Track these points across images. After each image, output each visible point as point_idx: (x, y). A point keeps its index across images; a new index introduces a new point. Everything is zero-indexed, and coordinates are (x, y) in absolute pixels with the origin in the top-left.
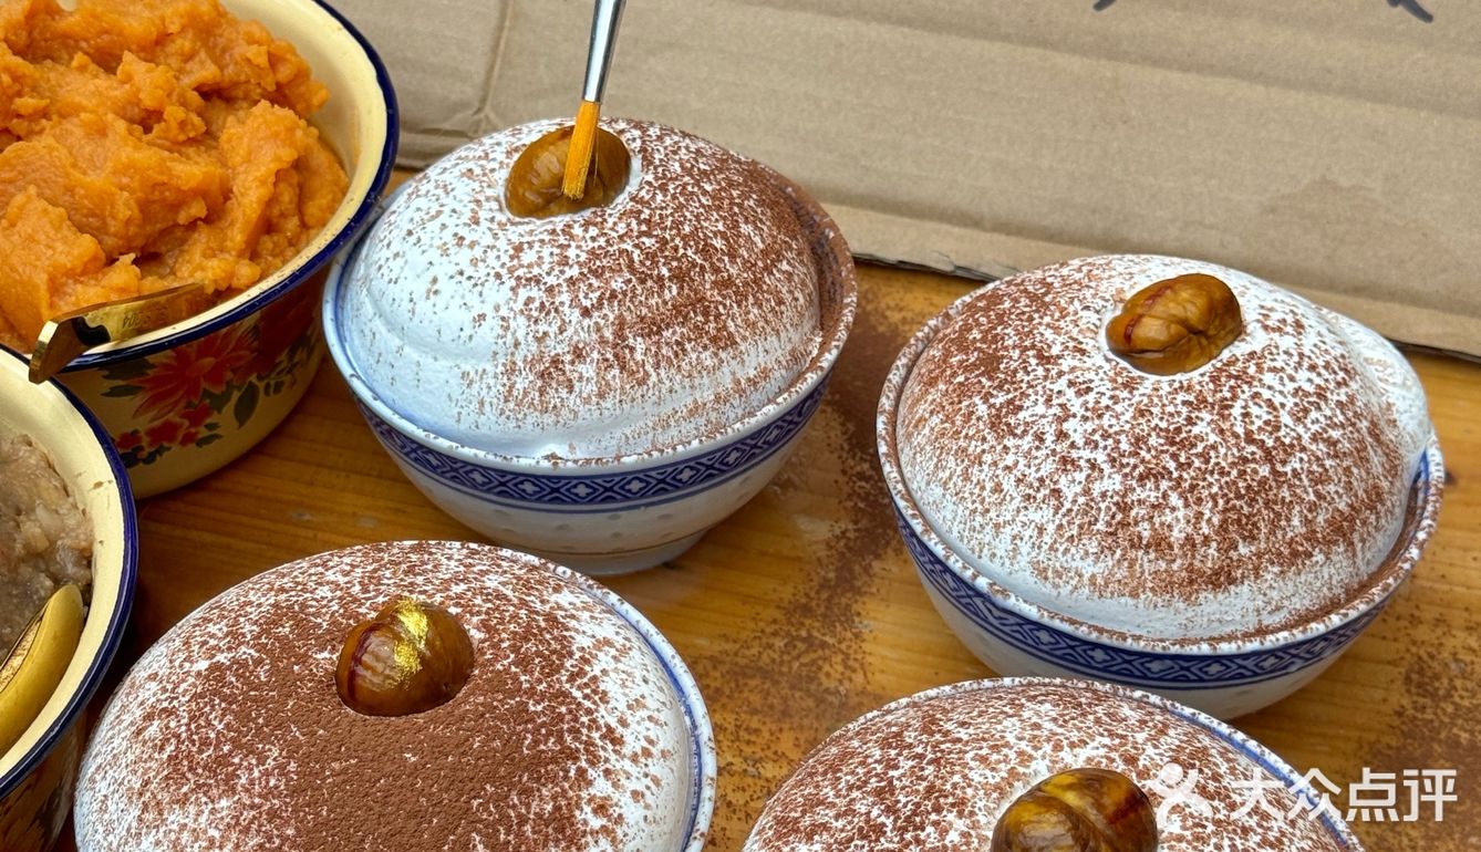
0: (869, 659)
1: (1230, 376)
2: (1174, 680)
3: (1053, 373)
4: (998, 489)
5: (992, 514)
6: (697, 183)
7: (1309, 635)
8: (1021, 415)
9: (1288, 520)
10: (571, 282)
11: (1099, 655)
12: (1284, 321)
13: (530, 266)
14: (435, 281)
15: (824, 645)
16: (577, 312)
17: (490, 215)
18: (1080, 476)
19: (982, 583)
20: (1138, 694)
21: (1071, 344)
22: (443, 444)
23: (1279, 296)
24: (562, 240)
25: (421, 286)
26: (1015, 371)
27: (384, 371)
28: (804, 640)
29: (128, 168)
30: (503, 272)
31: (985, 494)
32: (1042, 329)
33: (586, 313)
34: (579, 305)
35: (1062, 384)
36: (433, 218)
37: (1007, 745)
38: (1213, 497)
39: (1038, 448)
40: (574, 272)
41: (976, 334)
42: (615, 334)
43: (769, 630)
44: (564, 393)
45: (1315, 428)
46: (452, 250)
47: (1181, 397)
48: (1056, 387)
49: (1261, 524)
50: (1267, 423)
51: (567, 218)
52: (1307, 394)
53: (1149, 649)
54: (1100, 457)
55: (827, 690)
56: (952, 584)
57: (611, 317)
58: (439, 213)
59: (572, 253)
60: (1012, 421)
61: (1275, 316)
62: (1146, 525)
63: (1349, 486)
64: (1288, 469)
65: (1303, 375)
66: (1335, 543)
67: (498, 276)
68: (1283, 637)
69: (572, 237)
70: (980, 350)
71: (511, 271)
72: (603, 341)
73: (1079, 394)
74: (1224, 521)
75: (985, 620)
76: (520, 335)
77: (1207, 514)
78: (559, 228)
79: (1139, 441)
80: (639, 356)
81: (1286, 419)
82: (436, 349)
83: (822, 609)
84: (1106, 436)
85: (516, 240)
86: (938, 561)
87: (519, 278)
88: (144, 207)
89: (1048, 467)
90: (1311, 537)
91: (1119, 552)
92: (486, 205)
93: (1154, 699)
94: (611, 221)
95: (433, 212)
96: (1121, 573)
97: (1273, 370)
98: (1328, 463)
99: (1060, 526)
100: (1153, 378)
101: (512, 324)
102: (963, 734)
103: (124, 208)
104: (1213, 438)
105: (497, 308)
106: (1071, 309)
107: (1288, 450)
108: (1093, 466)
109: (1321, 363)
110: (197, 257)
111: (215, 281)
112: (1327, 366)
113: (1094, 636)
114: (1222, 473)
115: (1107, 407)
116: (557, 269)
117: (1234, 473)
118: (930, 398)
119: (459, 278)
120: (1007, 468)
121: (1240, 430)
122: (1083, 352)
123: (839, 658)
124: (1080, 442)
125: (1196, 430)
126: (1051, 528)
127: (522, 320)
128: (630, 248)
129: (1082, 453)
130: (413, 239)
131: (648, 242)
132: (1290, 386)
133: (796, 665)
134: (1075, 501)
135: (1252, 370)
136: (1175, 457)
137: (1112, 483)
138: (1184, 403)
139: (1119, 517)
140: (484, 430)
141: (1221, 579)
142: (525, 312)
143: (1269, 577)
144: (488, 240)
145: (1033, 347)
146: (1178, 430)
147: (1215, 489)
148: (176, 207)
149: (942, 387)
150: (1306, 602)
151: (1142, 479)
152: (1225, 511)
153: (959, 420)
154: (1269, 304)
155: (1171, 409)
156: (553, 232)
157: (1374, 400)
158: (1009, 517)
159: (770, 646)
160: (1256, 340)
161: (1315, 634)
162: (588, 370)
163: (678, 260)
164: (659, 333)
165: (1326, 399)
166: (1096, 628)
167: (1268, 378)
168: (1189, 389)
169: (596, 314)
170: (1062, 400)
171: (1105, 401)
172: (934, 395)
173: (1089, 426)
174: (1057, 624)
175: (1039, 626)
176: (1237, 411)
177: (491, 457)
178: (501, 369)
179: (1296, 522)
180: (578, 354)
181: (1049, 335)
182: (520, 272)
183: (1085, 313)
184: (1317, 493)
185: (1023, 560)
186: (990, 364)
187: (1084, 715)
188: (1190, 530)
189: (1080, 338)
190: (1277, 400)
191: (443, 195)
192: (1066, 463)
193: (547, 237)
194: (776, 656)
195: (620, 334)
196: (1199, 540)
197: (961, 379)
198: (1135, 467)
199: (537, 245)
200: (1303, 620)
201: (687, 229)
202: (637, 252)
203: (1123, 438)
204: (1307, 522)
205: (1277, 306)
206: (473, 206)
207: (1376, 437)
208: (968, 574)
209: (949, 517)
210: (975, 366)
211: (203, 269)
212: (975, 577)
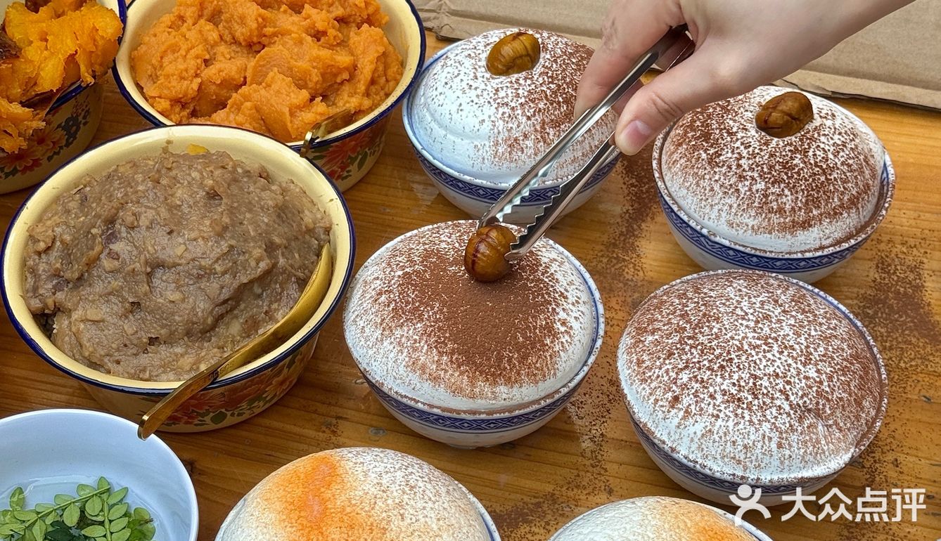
0: (644, 266)
1: (807, 139)
2: (786, 269)
3: (734, 139)
4: (712, 189)
5: (710, 201)
6: (569, 59)
7: (842, 248)
8: (721, 158)
9: (833, 199)
10: (522, 104)
11: (755, 259)
12: (827, 114)
13: (503, 98)
14: (461, 105)
15: (624, 260)
16: (525, 118)
17: (482, 75)
18: (747, 183)
19: (705, 231)
20: (774, 275)
21: (741, 127)
22: (467, 178)
23: (825, 103)
24: (516, 86)
25: (454, 108)
26: (718, 139)
27: (438, 146)
28: (615, 258)
29: (318, 58)
30: (491, 101)
31: (706, 192)
32: (728, 120)
33: (529, 118)
34: (526, 115)
35: (738, 144)
36: (456, 77)
37: (731, 298)
38: (802, 190)
39: (729, 172)
40: (523, 100)
41: (698, 123)
42: (541, 127)
43: (599, 254)
44: (520, 154)
45: (843, 159)
46: (467, 91)
47: (787, 148)
48: (736, 145)
49: (822, 201)
50: (823, 158)
51: (516, 76)
52: (838, 145)
53: (776, 257)
54: (756, 175)
55: (628, 280)
56: (690, 232)
57: (539, 120)
58: (459, 74)
59: (520, 92)
60: (718, 161)
61: (824, 112)
62: (775, 203)
63: (857, 184)
64: (832, 177)
65: (836, 137)
66: (852, 208)
67: (489, 102)
68: (831, 250)
69: (520, 84)
70: (701, 130)
71: (495, 100)
72: (536, 130)
73: (745, 148)
74: (807, 201)
75: (705, 247)
76: (500, 129)
77: (800, 198)
78: (514, 80)
79: (771, 167)
80: (551, 137)
81: (831, 156)
82: (462, 135)
83: (621, 245)
84: (757, 166)
85: (496, 87)
86: (685, 222)
87: (498, 103)
88: (323, 75)
89: (733, 180)
90: (842, 206)
91: (764, 215)
92: (479, 70)
93: (781, 276)
94: (536, 77)
95: (456, 74)
96: (765, 224)
97: (824, 135)
98: (848, 174)
99: (739, 205)
100: (776, 139)
101: (497, 124)
102: (712, 294)
103: (315, 77)
104: (802, 165)
105: (490, 117)
106: (740, 111)
107: (832, 169)
108: (753, 178)
109: (843, 131)
110: (346, 97)
111: (355, 108)
112: (846, 133)
113: (753, 252)
114: (806, 180)
115: (758, 154)
116: (515, 99)
117: (811, 180)
118: (679, 151)
119: (471, 103)
120: (716, 181)
121: (812, 162)
122: (746, 130)
123: (632, 265)
124: (747, 169)
125: (794, 162)
126: (735, 205)
127: (501, 122)
128: (545, 89)
129: (748, 173)
130: (448, 86)
131: (553, 86)
132: (832, 142)
133: (613, 269)
134: (745, 194)
135: (816, 136)
136: (786, 174)
137: (761, 186)
138: (789, 151)
139: (764, 200)
140: (485, 171)
141: (806, 225)
142: (502, 118)
143: (825, 224)
144: (483, 86)
145: (725, 128)
146: (787, 163)
147: (803, 187)
148: (335, 75)
149: (685, 146)
150: (840, 235)
151: (773, 183)
152: (807, 196)
153: (693, 160)
154: (821, 107)
155: (784, 153)
156: (511, 82)
157: (865, 146)
158: (717, 202)
159: (601, 261)
160: (817, 121)
161: (844, 248)
162: (529, 143)
163: (566, 94)
164: (559, 126)
165: (846, 147)
166: (754, 248)
167: (823, 139)
168: (791, 144)
169: (533, 119)
170: (738, 151)
171: (757, 151)
172: (681, 150)
173: (751, 162)
174: (737, 247)
175: (730, 248)
176: (811, 153)
177: (489, 183)
178: (492, 143)
179: (836, 200)
180: (526, 136)
181: (731, 123)
182: (499, 101)
183: (746, 113)
184: (844, 187)
185: (723, 220)
186: (706, 136)
187: (757, 284)
188: (793, 205)
189: (745, 123)
190: (827, 148)
191: (459, 66)
192: (741, 178)
193: (509, 85)
194: (604, 265)
195: (543, 128)
196: (797, 209)
197: (694, 143)
198: (770, 178)
199: (505, 88)
200: (838, 242)
201: (568, 80)
202: (548, 91)
203: (765, 166)
204: (840, 200)
205: (825, 107)
206: (474, 70)
207: (867, 162)
208: (698, 228)
209: (690, 202)
210: (699, 138)
211: (349, 102)
212: (701, 229)
